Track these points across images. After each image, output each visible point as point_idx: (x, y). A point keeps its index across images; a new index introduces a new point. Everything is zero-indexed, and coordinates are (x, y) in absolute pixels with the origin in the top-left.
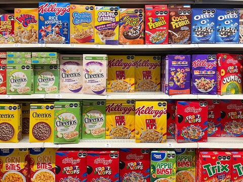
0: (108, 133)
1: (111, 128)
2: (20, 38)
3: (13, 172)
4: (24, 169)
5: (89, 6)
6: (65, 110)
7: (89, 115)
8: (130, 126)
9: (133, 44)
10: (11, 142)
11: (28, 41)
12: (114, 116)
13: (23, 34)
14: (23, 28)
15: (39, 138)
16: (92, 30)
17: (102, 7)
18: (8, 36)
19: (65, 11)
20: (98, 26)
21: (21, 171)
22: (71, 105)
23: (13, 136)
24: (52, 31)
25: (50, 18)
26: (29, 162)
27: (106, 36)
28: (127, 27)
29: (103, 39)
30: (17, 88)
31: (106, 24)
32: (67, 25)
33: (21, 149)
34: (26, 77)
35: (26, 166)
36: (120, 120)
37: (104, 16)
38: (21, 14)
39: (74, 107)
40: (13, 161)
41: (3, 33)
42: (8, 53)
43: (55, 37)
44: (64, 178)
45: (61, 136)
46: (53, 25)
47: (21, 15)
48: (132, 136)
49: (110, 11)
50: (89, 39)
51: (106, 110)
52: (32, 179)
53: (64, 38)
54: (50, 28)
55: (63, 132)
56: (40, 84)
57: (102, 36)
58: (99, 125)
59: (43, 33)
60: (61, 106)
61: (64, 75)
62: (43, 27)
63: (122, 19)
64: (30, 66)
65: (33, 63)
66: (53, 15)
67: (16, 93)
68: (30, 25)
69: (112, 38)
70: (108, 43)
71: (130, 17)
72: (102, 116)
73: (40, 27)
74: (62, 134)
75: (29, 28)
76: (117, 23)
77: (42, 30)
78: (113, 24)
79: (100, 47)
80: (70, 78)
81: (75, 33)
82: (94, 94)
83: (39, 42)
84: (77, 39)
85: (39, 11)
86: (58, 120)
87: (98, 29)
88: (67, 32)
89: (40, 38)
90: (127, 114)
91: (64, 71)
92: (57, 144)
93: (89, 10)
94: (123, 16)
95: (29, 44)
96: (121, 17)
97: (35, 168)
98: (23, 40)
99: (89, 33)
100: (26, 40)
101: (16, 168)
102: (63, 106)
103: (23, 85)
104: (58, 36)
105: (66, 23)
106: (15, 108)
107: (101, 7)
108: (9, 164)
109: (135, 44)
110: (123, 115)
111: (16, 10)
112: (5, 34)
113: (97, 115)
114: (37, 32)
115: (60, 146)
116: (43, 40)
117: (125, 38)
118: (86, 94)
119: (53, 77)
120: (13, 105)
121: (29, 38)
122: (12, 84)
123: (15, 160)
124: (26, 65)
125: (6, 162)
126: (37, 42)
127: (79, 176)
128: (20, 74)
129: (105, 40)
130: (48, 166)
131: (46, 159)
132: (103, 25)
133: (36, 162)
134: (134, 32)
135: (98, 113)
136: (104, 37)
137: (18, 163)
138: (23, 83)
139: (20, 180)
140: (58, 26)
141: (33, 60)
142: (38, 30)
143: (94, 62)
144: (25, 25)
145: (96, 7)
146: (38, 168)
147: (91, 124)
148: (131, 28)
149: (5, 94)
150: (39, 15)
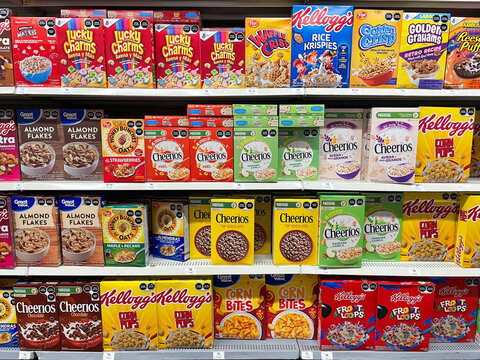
0: (406, 250)
1: (411, 243)
2: (256, 78)
3: (240, 313)
4: (259, 309)
5: (393, 12)
6: (340, 210)
7: (373, 219)
8: (447, 239)
9: (471, 88)
10: (243, 264)
11: (271, 83)
12: (418, 222)
13: (264, 68)
14: (263, 58)
15: (292, 258)
16: (394, 60)
17: (417, 14)
18: (228, 72)
19: (343, 23)
20: (408, 52)
21: (254, 313)
22: (352, 202)
23: (246, 254)
24: (318, 63)
25: (314, 37)
26: (267, 298)
27: (421, 71)
28: (464, 55)
29: (414, 78)
30: (254, 170)
31: (423, 49)
32: (346, 50)
33: (252, 277)
34: (269, 151)
35: (261, 304)
36: (429, 230)
37: (421, 33)
38: (258, 29)
39: (356, 205)
40: (239, 296)
41: (219, 67)
42: (236, 107)
43: (324, 74)
44: (336, 324)
45: (332, 255)
46: (320, 52)
47: (259, 33)
48: (449, 255)
49: (432, 22)
50: (386, 79)
51: (404, 211)
52: (269, 325)
53: (339, 77)
54: (314, 58)
55: (337, 249)
56: (288, 163)
57: (414, 72)
58: (390, 238)
59: (300, 68)
60: (334, 204)
61: (327, 147)
62: (300, 56)
63: (455, 38)
64: (277, 130)
65: (281, 126)
66: (320, 31)
67: (252, 179)
68: (277, 51)
69: (432, 77)
70: (424, 85)
71: (471, 34)
72: (397, 221)
73: (294, 57)
74: (335, 252)
75: (274, 57)
76: (444, 46)
77: (299, 62)
78: (436, 49)
79: (408, 93)
80: (339, 152)
81: (361, 66)
82: (391, 183)
83: (291, 86)
84: (364, 79)
85: (293, 24)
86: (328, 227)
87: (406, 59)
88: (346, 64)
89: (294, 78)
90: (442, 217)
91: (328, 139)
92: (325, 268)
93: (393, 20)
94: (457, 32)
95: (274, 89)
96: (452, 35)
97: (276, 307)
98: (263, 82)
99: (387, 67)
100: (268, 81)
101: (246, 307)
102: (338, 204)
103: (264, 165)
104: (329, 73)
105: (344, 47)
106: (249, 206)
107: (415, 14)
108: (233, 301)
109: (475, 88)
110: (434, 220)
111: (249, 20)
112: (223, 70)
113: (388, 220)
114: (289, 66)
115: (330, 272)
116: (299, 81)
117: (458, 75)
118: (377, 181)
119: (310, 150)
120: (246, 201)
121: (274, 77)
122: (245, 164)
123: (242, 294)
124: (269, 129)
125: (228, 297)
126: (288, 85)
127: (363, 321)
128: (259, 145)
129: (418, 80)
130: (299, 305)
131: (295, 293)
132: (418, 50)
133: (278, 297)
134: (476, 64)
135: (388, 216)
136: (418, 75)
137: (248, 299)
138: (263, 161)
139: (253, 326)
140: (329, 54)
141: (281, 120)
142: (290, 61)
143: (394, 122)
144: (268, 51)
145: (405, 14)
146: (281, 307)
147: (376, 236)
148: (470, 56)
149: (232, 180)
150: (294, 31)
